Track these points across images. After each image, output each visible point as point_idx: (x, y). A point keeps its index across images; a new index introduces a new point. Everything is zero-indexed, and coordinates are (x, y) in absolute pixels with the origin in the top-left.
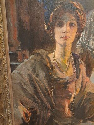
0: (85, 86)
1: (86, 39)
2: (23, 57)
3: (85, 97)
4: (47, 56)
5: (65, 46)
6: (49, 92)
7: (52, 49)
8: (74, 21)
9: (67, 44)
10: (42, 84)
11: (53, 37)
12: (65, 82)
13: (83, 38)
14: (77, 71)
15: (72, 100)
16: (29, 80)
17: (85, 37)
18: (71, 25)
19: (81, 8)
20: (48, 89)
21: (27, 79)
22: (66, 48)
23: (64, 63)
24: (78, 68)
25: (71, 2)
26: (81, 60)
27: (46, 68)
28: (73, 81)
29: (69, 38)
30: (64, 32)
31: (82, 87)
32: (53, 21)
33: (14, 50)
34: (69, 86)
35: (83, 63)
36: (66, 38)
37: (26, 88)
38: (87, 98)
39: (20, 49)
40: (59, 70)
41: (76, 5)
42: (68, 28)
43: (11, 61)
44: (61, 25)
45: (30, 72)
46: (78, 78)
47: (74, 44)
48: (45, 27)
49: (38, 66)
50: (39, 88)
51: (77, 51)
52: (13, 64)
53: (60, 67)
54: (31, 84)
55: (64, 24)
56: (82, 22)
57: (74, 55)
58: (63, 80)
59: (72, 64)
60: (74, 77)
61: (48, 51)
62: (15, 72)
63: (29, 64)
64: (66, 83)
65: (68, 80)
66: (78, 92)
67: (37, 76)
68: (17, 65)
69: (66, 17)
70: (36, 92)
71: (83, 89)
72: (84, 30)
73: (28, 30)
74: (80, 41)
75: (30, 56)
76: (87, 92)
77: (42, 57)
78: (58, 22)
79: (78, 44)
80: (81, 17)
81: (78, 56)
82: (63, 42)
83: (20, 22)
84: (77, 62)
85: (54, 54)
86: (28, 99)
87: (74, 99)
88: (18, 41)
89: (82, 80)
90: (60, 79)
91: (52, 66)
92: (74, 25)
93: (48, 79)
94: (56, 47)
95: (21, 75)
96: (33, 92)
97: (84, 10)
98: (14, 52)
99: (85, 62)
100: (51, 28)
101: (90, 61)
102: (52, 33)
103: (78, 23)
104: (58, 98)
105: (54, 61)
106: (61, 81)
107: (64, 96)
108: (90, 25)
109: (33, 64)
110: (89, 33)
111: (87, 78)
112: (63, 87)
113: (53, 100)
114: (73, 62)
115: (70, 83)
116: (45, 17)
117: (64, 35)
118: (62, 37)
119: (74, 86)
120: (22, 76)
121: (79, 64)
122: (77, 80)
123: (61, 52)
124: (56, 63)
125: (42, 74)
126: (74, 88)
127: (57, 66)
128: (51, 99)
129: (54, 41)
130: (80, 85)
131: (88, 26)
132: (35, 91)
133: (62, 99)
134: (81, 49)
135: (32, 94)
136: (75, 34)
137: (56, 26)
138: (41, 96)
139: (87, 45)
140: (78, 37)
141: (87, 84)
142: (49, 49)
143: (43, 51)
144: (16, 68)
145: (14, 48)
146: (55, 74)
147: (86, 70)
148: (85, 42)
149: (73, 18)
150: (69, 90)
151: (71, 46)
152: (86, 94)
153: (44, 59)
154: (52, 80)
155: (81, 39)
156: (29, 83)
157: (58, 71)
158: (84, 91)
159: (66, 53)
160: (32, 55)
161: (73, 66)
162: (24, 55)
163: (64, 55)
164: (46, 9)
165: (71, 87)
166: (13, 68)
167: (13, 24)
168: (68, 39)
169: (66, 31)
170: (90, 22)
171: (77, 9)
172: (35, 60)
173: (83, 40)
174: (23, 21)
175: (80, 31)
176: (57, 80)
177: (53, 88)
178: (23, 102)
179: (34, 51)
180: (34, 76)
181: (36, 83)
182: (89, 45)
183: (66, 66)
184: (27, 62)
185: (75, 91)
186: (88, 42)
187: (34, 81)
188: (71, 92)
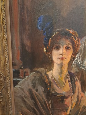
0: (81, 100)
1: (80, 60)
2: (25, 74)
3: (81, 110)
4: (46, 74)
5: (61, 65)
6: (47, 105)
7: (50, 68)
8: (69, 45)
9: (63, 64)
10: (41, 98)
11: (51, 58)
12: (62, 96)
13: (78, 59)
14: (73, 87)
15: (68, 112)
16: (30, 94)
17: (79, 59)
18: (67, 48)
19: (76, 35)
20: (47, 103)
21: (28, 93)
22: (63, 67)
23: (61, 80)
24: (74, 85)
25: (67, 30)
26: (76, 78)
27: (44, 84)
28: (69, 96)
29: (66, 59)
30: (61, 54)
31: (78, 101)
32: (51, 45)
33: (16, 68)
34: (65, 100)
35: (78, 80)
36: (62, 59)
37: (26, 101)
38: (82, 111)
39: (22, 68)
40: (57, 86)
41: (71, 32)
42: (64, 51)
43: (14, 77)
44: (58, 48)
45: (30, 87)
46: (74, 93)
47: (70, 64)
48: (44, 50)
49: (37, 82)
50: (38, 101)
51: (73, 69)
52: (15, 80)
53: (58, 83)
54: (31, 98)
55: (61, 48)
56: (77, 46)
57: (69, 73)
58: (60, 95)
59: (68, 81)
60: (70, 92)
61: (46, 70)
62: (17, 86)
63: (29, 81)
64: (63, 98)
65: (64, 95)
66: (74, 106)
67: (37, 91)
68: (19, 81)
69: (62, 42)
70: (36, 104)
71: (78, 103)
72: (78, 53)
73: (29, 52)
74: (75, 61)
75: (31, 73)
76: (82, 106)
77: (41, 74)
78: (56, 46)
79: (73, 64)
80: (76, 42)
81: (73, 75)
82: (60, 62)
83: (23, 46)
84: (73, 79)
85: (52, 72)
86: (28, 111)
87: (70, 112)
88: (21, 61)
89: (78, 96)
90: (58, 94)
91: (50, 82)
92: (69, 48)
93: (47, 94)
94: (53, 66)
95: (22, 89)
96: (33, 104)
97: (79, 36)
98: (16, 70)
99: (80, 80)
100: (50, 51)
101: (85, 78)
102: (50, 54)
103: (73, 47)
104: (56, 110)
105: (52, 78)
106: (58, 95)
107: (61, 109)
108: (84, 48)
109: (33, 80)
110: (83, 55)
111: (82, 93)
112: (60, 101)
113: (51, 112)
114: (70, 79)
115: (67, 97)
116: (45, 42)
117: (61, 56)
118: (59, 58)
119: (70, 101)
120: (24, 90)
121: (75, 81)
122: (73, 95)
123: (58, 71)
124: (54, 80)
125: (41, 89)
126: (70, 102)
127: (55, 82)
128: (49, 111)
129: (52, 61)
130: (76, 100)
131: (82, 49)
132: (34, 103)
133: (59, 112)
134: (76, 68)
135: (32, 106)
136: (71, 56)
137: (53, 49)
138: (40, 108)
139: (82, 65)
140: (73, 58)
141: (82, 99)
142: (47, 68)
143: (42, 69)
144: (18, 83)
145: (16, 66)
146: (53, 89)
147: (81, 86)
148: (79, 63)
149: (68, 43)
150: (66, 103)
151: (67, 65)
152: (81, 108)
153: (43, 76)
154: (50, 94)
155: (76, 60)
156: (29, 97)
157: (55, 86)
158: (79, 105)
159: (63, 71)
160: (32, 72)
161: (69, 83)
162: (25, 72)
163: (61, 73)
164: (45, 35)
165: (67, 101)
166: (16, 83)
167: (17, 47)
168: (64, 60)
169: (63, 53)
170: (84, 46)
171: (72, 35)
172: (35, 77)
173: (78, 60)
174: (26, 45)
175: (75, 53)
176: (55, 95)
177: (51, 102)
178: (24, 113)
179: (34, 69)
180: (34, 91)
181: (36, 97)
182: (84, 65)
183: (63, 83)
184: (28, 78)
185: (71, 105)
186: (83, 63)
187: (34, 95)
188: (68, 105)
